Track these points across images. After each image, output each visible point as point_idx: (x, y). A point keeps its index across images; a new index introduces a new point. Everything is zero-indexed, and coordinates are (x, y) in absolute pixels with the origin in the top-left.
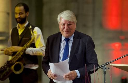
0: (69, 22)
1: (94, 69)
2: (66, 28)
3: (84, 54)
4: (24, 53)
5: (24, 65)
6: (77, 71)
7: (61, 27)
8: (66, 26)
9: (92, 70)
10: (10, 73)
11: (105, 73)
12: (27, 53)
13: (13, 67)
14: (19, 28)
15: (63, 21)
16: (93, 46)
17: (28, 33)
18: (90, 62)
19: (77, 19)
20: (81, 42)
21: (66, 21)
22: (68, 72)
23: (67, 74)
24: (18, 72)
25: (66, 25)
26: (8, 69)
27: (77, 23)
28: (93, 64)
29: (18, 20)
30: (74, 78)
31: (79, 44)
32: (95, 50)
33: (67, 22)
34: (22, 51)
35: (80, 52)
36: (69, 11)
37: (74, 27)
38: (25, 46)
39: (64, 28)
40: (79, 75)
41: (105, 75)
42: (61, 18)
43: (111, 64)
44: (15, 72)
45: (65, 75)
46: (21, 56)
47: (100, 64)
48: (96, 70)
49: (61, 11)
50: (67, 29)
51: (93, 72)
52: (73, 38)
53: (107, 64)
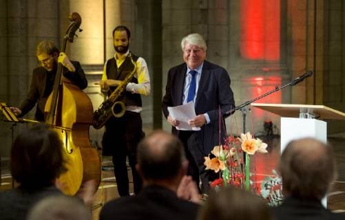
0: (197, 47)
1: (231, 111)
2: (191, 55)
3: (216, 91)
4: (125, 90)
5: (126, 105)
6: (206, 115)
7: (186, 54)
8: (192, 54)
9: (227, 113)
10: (108, 118)
11: (245, 115)
12: (127, 90)
13: (112, 108)
14: (117, 58)
15: (188, 46)
16: (228, 81)
17: (129, 66)
18: (223, 103)
19: (207, 46)
20: (212, 75)
21: (192, 46)
22: (194, 116)
23: (193, 120)
24: (119, 115)
25: (192, 51)
26: (105, 112)
27: (207, 51)
28: (228, 104)
29: (119, 48)
30: (202, 124)
31: (209, 78)
32: (231, 86)
33: (194, 47)
34: (122, 87)
35: (210, 89)
36: (197, 34)
37: (203, 55)
38: (126, 79)
39: (189, 55)
40: (208, 120)
41: (244, 119)
42: (185, 43)
43: (252, 104)
44: (115, 115)
45: (190, 121)
46: (121, 93)
47: (237, 104)
48: (233, 113)
49: (186, 35)
50: (193, 56)
51: (229, 115)
52: (203, 69)
53: (248, 104)
